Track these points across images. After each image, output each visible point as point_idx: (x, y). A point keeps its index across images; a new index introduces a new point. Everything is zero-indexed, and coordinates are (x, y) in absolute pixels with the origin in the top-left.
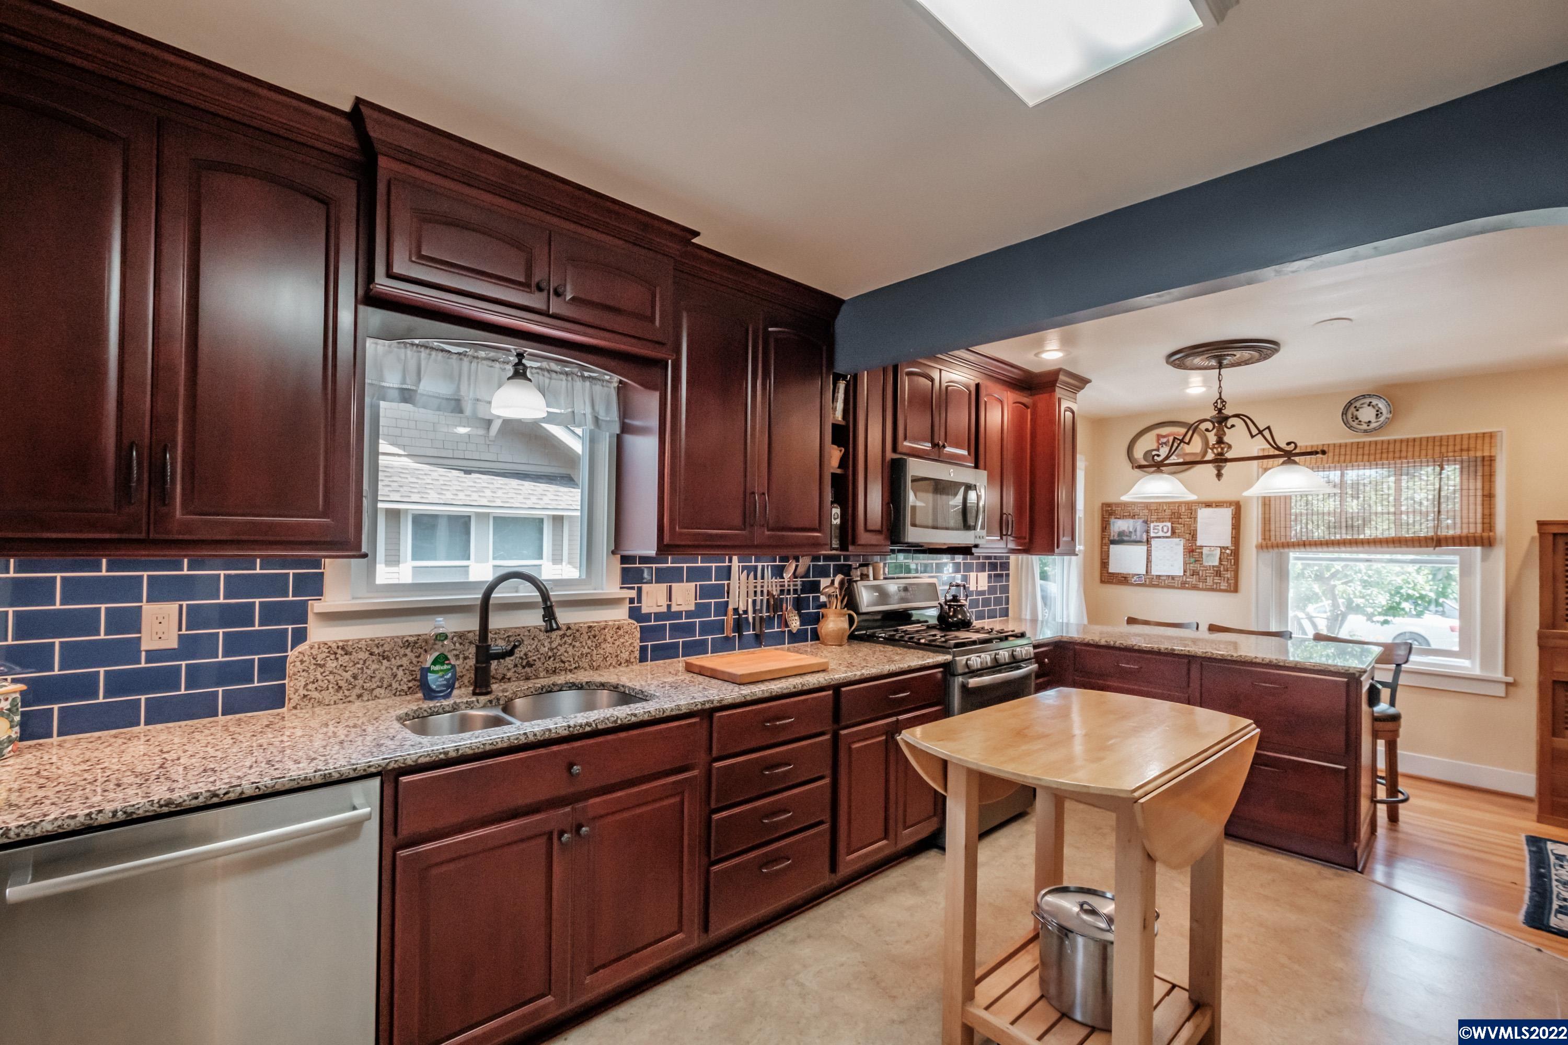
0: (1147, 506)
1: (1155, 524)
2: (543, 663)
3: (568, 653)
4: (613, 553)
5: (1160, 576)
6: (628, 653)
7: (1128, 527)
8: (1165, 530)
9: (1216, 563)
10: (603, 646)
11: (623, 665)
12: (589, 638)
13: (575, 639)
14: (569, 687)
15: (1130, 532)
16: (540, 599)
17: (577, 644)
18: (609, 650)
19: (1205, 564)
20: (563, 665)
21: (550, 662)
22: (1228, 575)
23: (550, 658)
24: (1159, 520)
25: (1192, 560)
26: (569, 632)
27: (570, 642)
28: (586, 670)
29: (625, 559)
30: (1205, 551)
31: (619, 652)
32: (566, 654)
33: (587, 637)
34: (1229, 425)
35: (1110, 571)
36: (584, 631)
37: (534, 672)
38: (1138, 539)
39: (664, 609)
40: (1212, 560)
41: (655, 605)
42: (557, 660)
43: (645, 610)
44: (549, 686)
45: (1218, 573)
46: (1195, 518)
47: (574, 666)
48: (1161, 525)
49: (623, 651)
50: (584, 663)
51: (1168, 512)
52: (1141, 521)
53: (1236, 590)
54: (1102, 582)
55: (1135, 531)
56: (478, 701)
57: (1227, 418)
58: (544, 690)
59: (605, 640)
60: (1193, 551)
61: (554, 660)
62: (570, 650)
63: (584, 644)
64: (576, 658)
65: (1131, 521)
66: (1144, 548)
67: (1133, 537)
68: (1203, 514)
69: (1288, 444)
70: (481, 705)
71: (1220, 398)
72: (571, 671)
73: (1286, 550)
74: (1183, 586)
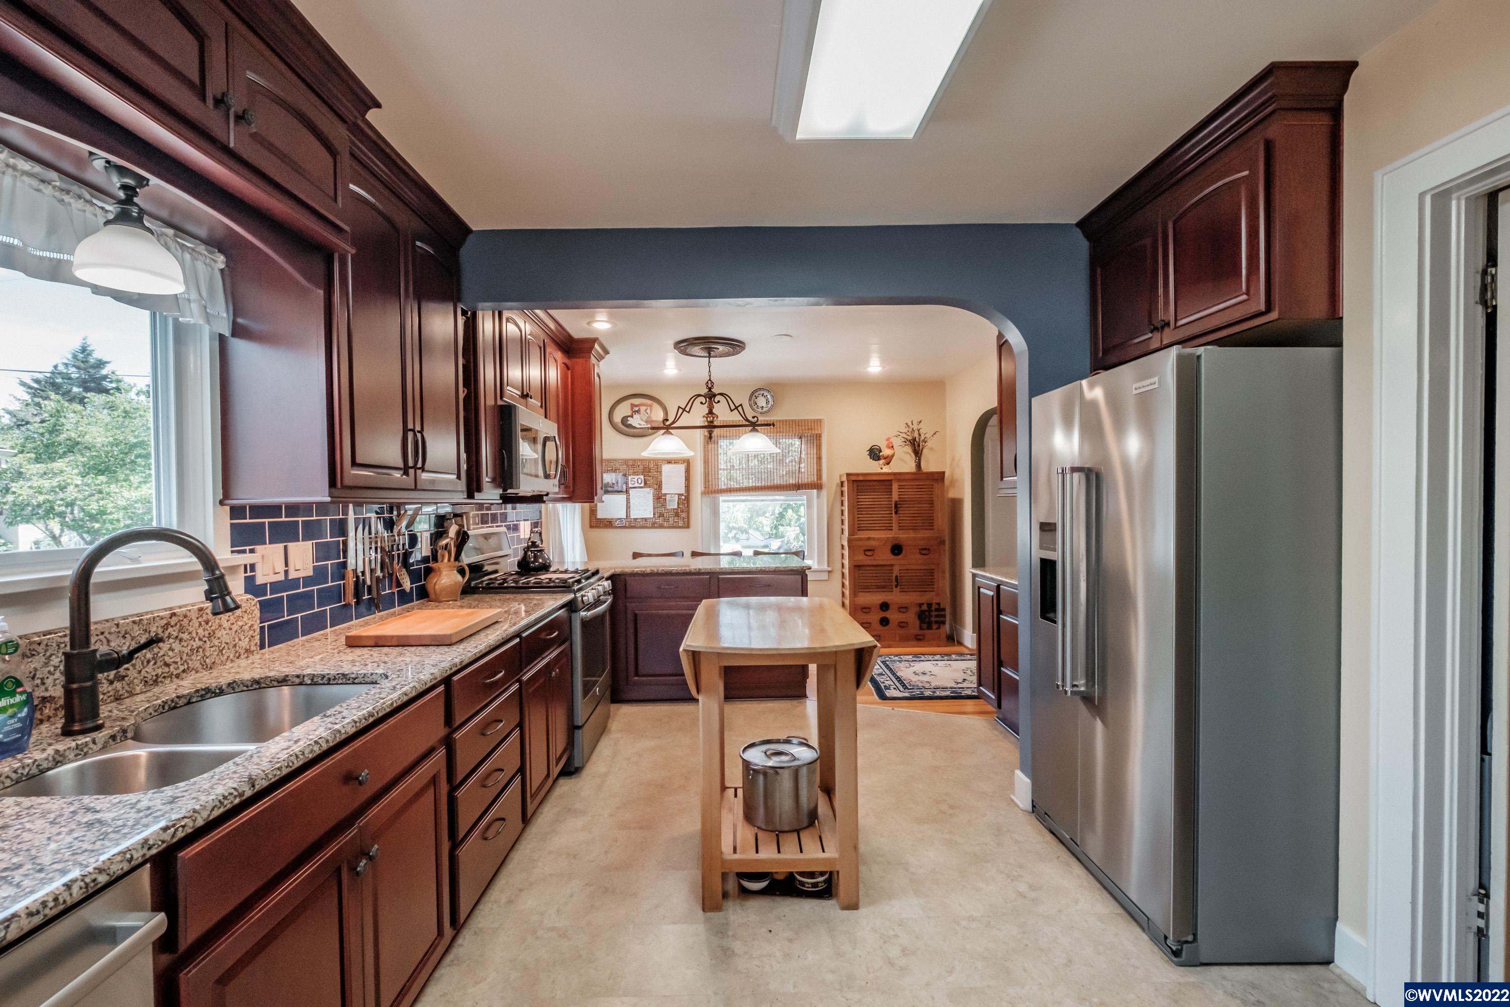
0: (626, 462)
1: (632, 477)
2: (140, 672)
3: (173, 650)
4: (221, 503)
5: (636, 519)
6: (247, 639)
7: (612, 480)
8: (640, 482)
9: (676, 507)
10: (218, 634)
11: (242, 657)
12: (200, 624)
13: (181, 630)
14: (202, 696)
15: (613, 484)
16: (199, 567)
17: (185, 636)
18: (225, 639)
19: (668, 507)
20: (167, 669)
21: (149, 669)
22: (684, 515)
23: (148, 662)
24: (635, 473)
25: (659, 505)
26: (174, 621)
27: (175, 634)
28: (197, 672)
29: (237, 512)
30: (668, 497)
31: (237, 640)
32: (170, 653)
33: (198, 624)
34: (716, 401)
35: (599, 517)
36: (194, 615)
37: (127, 688)
38: (619, 489)
39: (281, 577)
40: (673, 504)
41: (271, 572)
42: (159, 664)
43: (259, 581)
44: (172, 701)
45: (677, 515)
46: (661, 472)
47: (182, 668)
48: (636, 477)
49: (242, 638)
50: (195, 662)
51: (641, 467)
52: (621, 474)
53: (688, 527)
54: (591, 527)
55: (617, 483)
56: (94, 742)
57: (715, 396)
58: (167, 708)
59: (220, 626)
60: (660, 498)
61: (155, 663)
62: (177, 646)
63: (194, 635)
64: (185, 657)
65: (613, 475)
66: (623, 497)
67: (616, 488)
68: (666, 468)
69: (753, 417)
70: (100, 746)
71: (710, 380)
72: (177, 676)
73: (717, 495)
74: (654, 526)
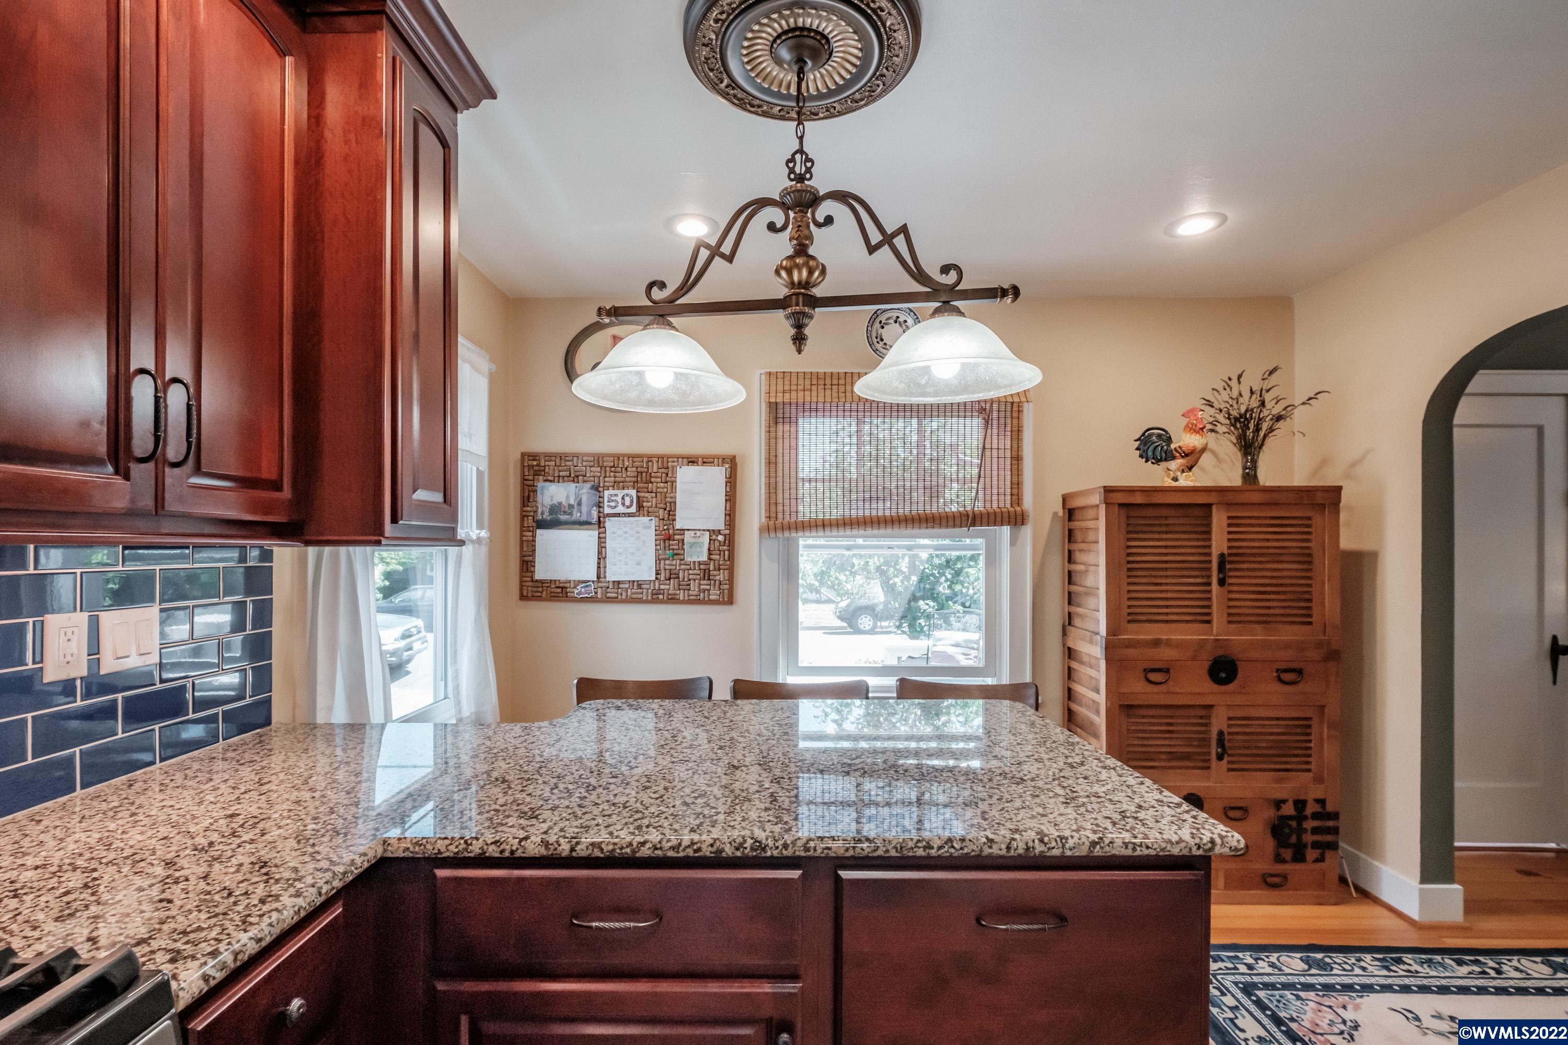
0: (598, 459)
1: (611, 492)
5: (619, 582)
7: (568, 497)
8: (627, 502)
9: (704, 558)
15: (571, 506)
19: (688, 559)
22: (721, 576)
24: (616, 485)
25: (669, 553)
30: (688, 538)
34: (820, 218)
35: (538, 576)
38: (584, 518)
40: (697, 552)
45: (706, 575)
46: (673, 482)
48: (620, 493)
51: (632, 472)
52: (588, 485)
53: (730, 601)
54: (523, 597)
55: (579, 504)
57: (815, 200)
60: (669, 538)
65: (572, 486)
66: (589, 536)
67: (576, 516)
68: (685, 475)
69: (945, 269)
71: (801, 151)
73: (794, 535)
74: (657, 598)
